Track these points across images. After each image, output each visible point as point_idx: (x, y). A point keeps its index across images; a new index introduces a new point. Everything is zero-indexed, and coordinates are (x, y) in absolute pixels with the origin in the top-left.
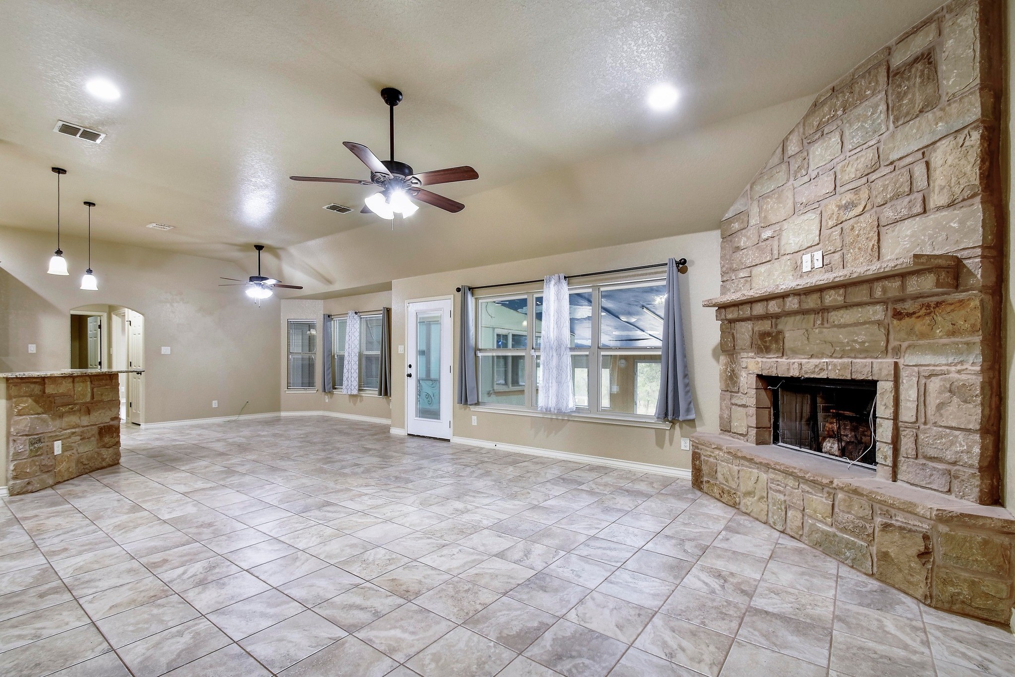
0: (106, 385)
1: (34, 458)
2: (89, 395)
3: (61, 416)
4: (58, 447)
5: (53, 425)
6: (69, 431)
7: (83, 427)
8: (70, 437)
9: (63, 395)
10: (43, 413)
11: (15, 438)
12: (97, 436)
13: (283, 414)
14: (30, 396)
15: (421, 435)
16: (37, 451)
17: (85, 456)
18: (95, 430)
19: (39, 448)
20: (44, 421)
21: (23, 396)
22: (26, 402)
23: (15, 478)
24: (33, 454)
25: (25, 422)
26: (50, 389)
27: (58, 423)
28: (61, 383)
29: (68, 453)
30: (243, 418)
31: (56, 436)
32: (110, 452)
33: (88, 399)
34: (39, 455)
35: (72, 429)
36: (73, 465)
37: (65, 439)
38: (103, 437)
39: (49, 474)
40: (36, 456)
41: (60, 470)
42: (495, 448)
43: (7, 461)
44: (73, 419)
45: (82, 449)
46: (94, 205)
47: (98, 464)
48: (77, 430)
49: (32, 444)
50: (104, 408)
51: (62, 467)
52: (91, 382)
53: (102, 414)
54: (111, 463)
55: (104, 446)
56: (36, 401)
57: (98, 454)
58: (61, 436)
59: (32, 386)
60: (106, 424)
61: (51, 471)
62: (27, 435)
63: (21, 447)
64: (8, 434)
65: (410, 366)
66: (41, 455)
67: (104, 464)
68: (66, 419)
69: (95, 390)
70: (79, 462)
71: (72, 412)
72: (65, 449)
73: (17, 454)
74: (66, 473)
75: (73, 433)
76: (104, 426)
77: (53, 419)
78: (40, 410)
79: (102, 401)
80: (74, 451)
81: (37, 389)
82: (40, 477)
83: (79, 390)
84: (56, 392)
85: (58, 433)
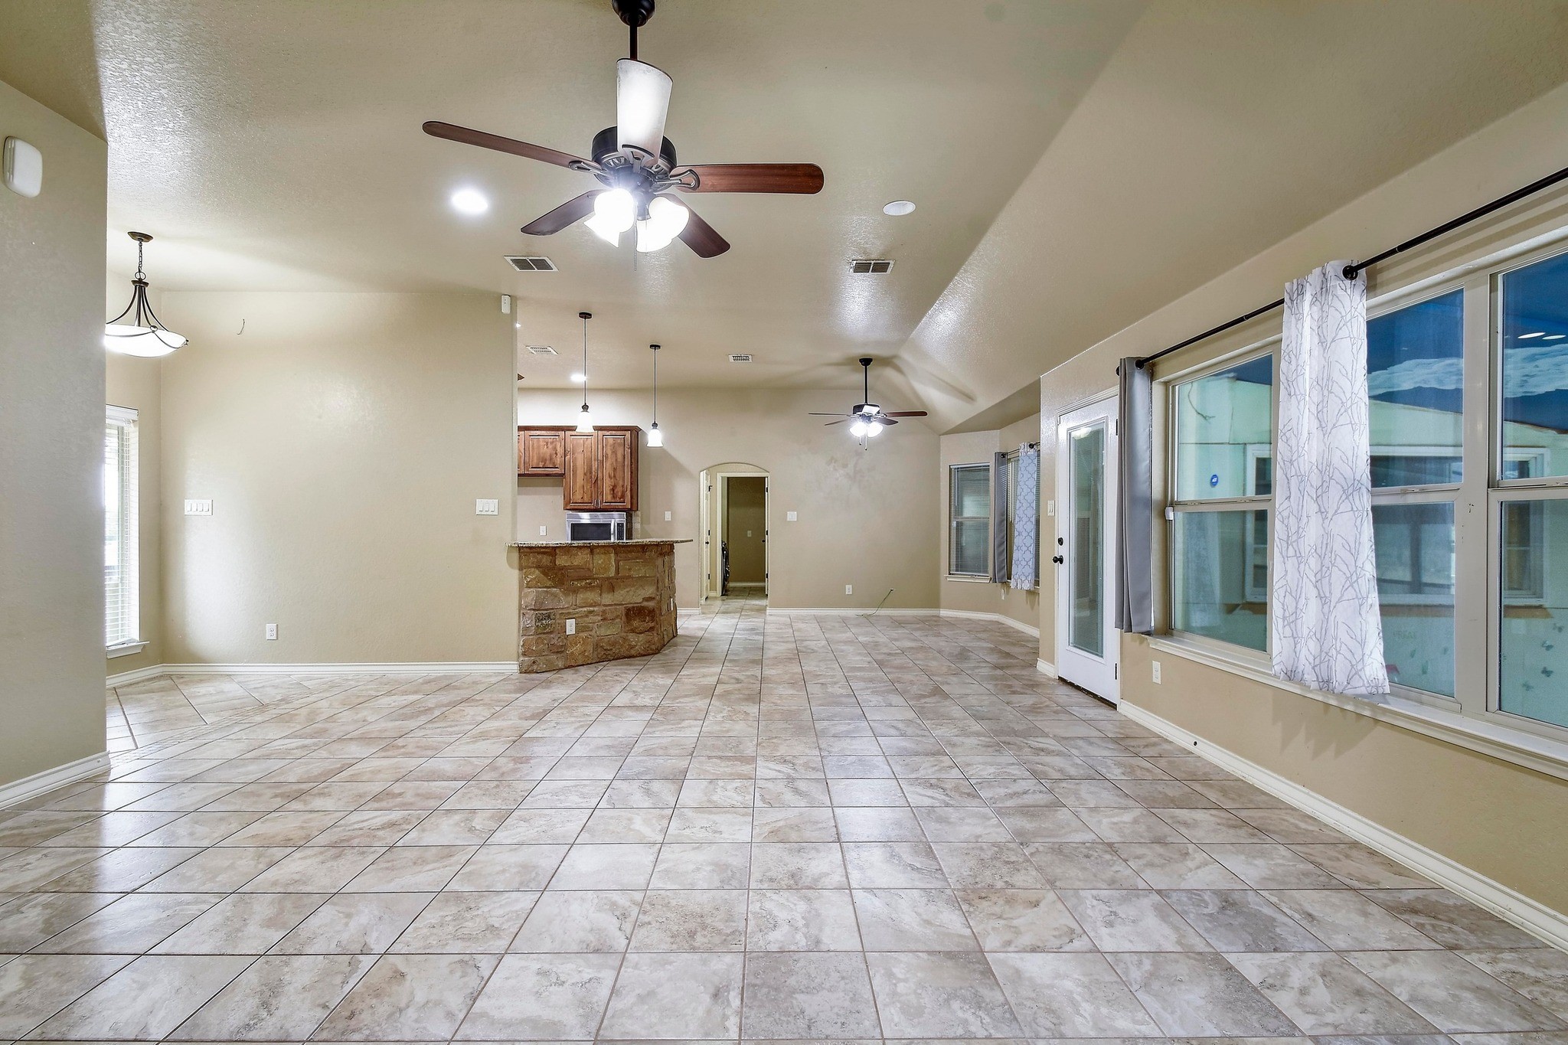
0: (637, 558)
1: (540, 636)
2: (613, 569)
3: (575, 591)
4: (571, 626)
5: (565, 602)
6: (585, 609)
7: (605, 605)
8: (587, 616)
9: (579, 567)
10: (553, 587)
11: (525, 611)
12: (624, 618)
13: (944, 613)
14: (538, 567)
15: (1076, 684)
16: (545, 628)
17: (606, 640)
18: (621, 610)
19: (548, 625)
20: (555, 595)
21: (531, 567)
22: (533, 573)
23: (524, 654)
24: (540, 631)
25: (532, 594)
26: (562, 561)
27: (571, 599)
28: (577, 554)
29: (584, 635)
30: (883, 612)
31: (569, 613)
32: (641, 639)
33: (612, 573)
34: (547, 633)
35: (589, 606)
36: (590, 648)
37: (579, 617)
38: (631, 620)
39: (559, 655)
40: (544, 633)
41: (572, 653)
42: (1191, 748)
43: (519, 636)
44: (591, 596)
45: (603, 632)
46: (659, 347)
47: (624, 651)
48: (596, 609)
49: (538, 619)
50: (634, 586)
51: (577, 649)
52: (616, 553)
53: (631, 593)
54: (642, 652)
55: (633, 631)
56: (545, 574)
57: (625, 639)
58: (575, 614)
59: (540, 556)
60: (635, 605)
61: (563, 652)
62: (534, 610)
63: (528, 622)
64: (520, 605)
65: (1061, 541)
66: (551, 633)
67: (633, 652)
68: (581, 596)
69: (621, 563)
70: (597, 646)
71: (589, 588)
72: (579, 629)
73: (526, 629)
74: (580, 657)
75: (591, 612)
76: (633, 607)
77: (566, 595)
78: (549, 583)
79: (630, 577)
80: (593, 633)
81: (546, 560)
82: (547, 658)
83: (600, 562)
84: (569, 564)
85: (571, 611)
